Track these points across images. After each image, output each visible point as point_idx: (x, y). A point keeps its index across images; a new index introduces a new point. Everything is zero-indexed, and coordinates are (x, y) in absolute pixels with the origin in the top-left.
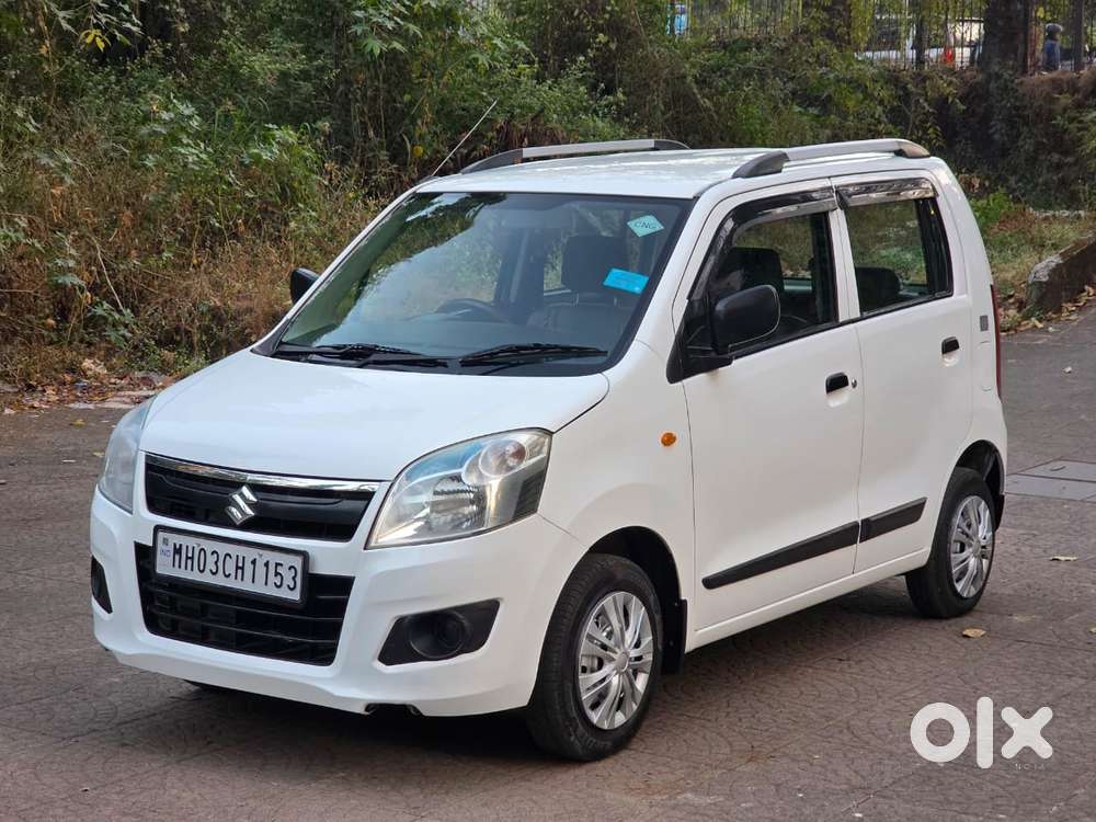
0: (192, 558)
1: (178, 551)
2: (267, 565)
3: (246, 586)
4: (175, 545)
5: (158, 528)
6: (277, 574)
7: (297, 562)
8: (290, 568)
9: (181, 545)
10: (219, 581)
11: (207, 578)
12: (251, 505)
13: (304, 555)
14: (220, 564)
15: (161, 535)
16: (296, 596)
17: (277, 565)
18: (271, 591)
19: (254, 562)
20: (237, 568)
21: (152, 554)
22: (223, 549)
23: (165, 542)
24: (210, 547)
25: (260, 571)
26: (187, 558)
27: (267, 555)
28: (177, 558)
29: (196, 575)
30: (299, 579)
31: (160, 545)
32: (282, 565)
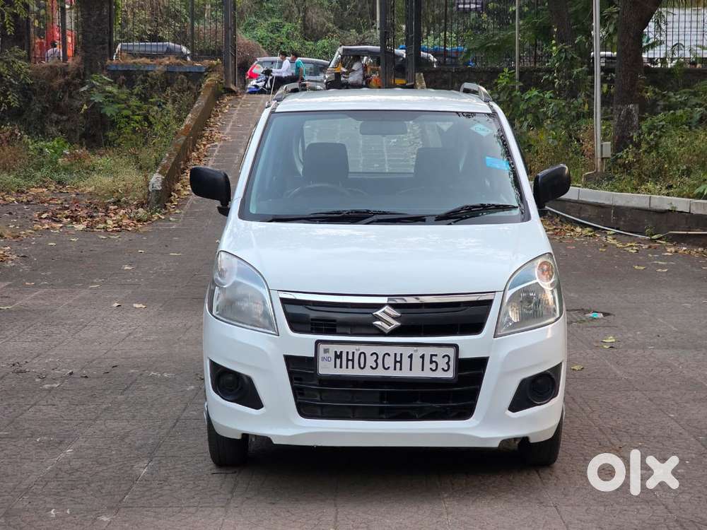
0: (353, 360)
1: (338, 356)
2: (423, 357)
3: (405, 373)
4: (336, 352)
5: (318, 342)
6: (432, 362)
7: (451, 352)
8: (444, 357)
9: (341, 352)
10: (380, 372)
11: (368, 372)
12: (395, 318)
13: (456, 346)
14: (380, 361)
15: (322, 347)
16: (450, 375)
17: (432, 356)
18: (427, 374)
19: (411, 357)
20: (396, 362)
21: (311, 362)
22: (381, 351)
23: (326, 351)
24: (369, 350)
25: (417, 362)
26: (348, 360)
27: (421, 351)
28: (338, 361)
29: (357, 372)
30: (452, 363)
31: (321, 354)
32: (436, 355)
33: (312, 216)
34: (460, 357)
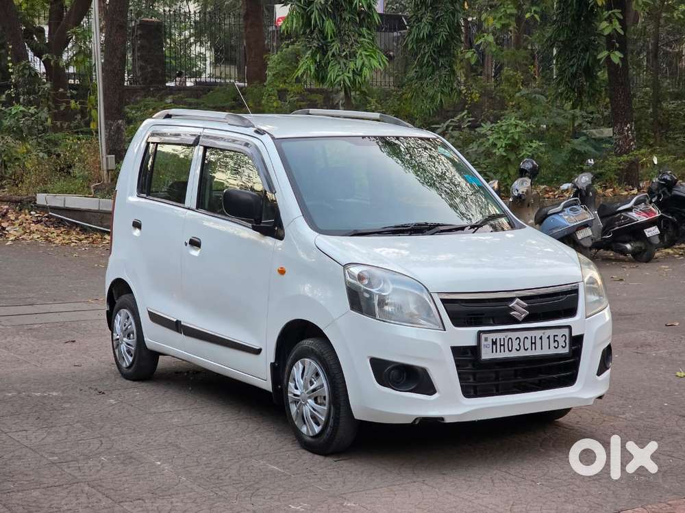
0: (504, 345)
1: (494, 343)
2: (549, 338)
3: (538, 352)
4: (492, 340)
5: (480, 332)
6: (555, 341)
7: (566, 332)
8: (561, 336)
9: (495, 339)
10: (522, 353)
11: (514, 354)
12: (525, 308)
13: (569, 327)
14: (522, 344)
15: (483, 336)
16: (566, 350)
17: (554, 336)
18: (552, 351)
19: (541, 338)
20: (532, 343)
21: (475, 350)
22: (522, 335)
23: (486, 339)
24: (514, 335)
25: (545, 341)
26: (501, 345)
27: (548, 332)
28: (494, 347)
29: (507, 355)
30: (567, 341)
31: (483, 342)
32: (557, 336)
33: (383, 230)
34: (573, 335)
